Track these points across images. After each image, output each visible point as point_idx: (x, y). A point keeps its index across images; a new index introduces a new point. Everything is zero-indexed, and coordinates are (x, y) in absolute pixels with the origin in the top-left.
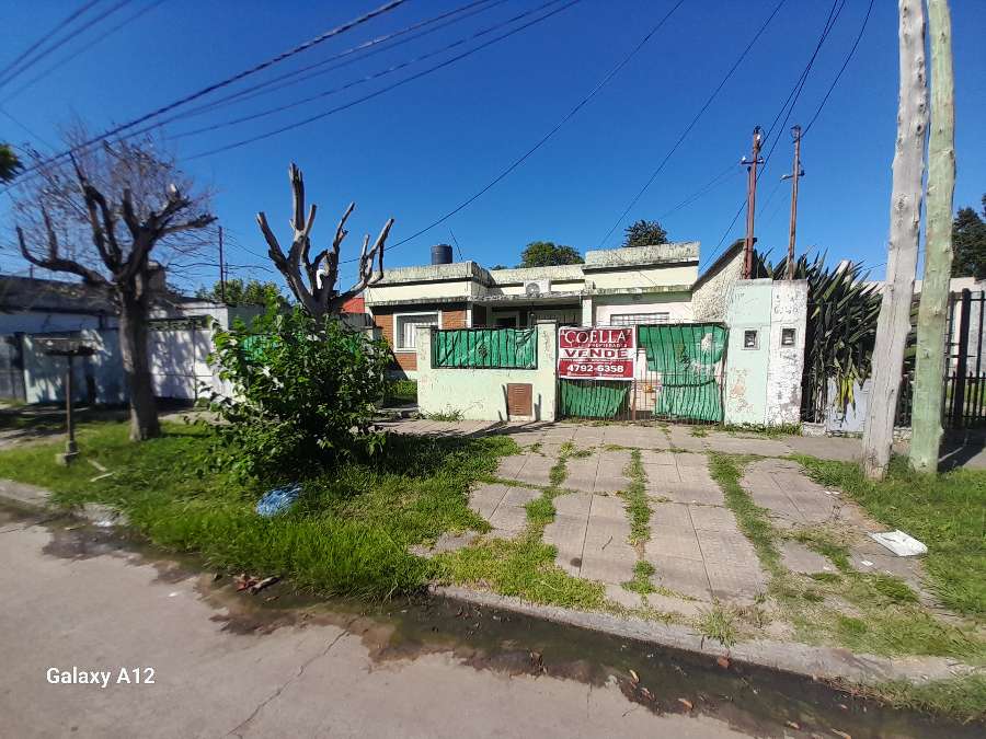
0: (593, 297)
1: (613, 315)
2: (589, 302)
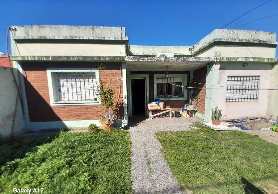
0: (221, 63)
1: (229, 77)
2: (218, 66)
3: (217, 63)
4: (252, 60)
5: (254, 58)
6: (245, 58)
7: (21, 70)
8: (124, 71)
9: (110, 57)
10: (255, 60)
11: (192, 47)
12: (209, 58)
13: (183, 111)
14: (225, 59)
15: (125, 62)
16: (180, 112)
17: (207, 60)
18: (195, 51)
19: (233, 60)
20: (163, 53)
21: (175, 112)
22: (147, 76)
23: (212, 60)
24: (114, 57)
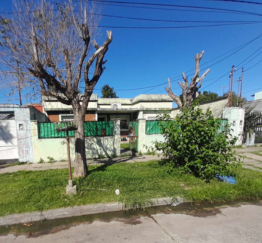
0: (143, 111)
1: (148, 117)
2: (142, 112)
3: (141, 111)
4: (158, 109)
5: (159, 108)
6: (155, 108)
7: (47, 114)
8: (96, 115)
9: (91, 108)
10: (160, 109)
11: (131, 99)
12: (137, 109)
13: (128, 137)
14: (145, 109)
15: (97, 110)
16: (125, 138)
17: (136, 109)
18: (133, 102)
19: (149, 109)
20: (116, 104)
21: (123, 138)
22: (106, 116)
23: (139, 109)
24: (93, 109)
